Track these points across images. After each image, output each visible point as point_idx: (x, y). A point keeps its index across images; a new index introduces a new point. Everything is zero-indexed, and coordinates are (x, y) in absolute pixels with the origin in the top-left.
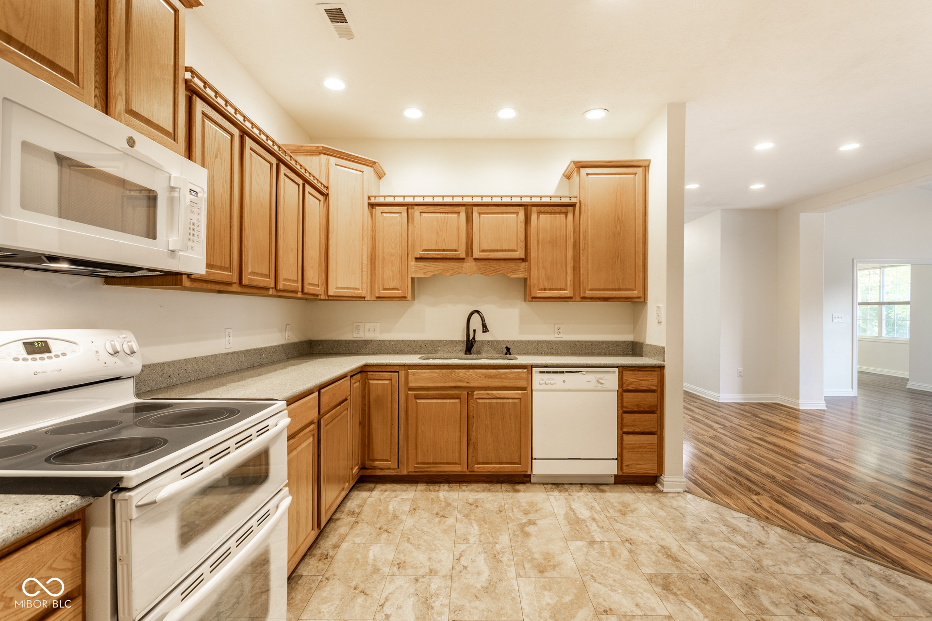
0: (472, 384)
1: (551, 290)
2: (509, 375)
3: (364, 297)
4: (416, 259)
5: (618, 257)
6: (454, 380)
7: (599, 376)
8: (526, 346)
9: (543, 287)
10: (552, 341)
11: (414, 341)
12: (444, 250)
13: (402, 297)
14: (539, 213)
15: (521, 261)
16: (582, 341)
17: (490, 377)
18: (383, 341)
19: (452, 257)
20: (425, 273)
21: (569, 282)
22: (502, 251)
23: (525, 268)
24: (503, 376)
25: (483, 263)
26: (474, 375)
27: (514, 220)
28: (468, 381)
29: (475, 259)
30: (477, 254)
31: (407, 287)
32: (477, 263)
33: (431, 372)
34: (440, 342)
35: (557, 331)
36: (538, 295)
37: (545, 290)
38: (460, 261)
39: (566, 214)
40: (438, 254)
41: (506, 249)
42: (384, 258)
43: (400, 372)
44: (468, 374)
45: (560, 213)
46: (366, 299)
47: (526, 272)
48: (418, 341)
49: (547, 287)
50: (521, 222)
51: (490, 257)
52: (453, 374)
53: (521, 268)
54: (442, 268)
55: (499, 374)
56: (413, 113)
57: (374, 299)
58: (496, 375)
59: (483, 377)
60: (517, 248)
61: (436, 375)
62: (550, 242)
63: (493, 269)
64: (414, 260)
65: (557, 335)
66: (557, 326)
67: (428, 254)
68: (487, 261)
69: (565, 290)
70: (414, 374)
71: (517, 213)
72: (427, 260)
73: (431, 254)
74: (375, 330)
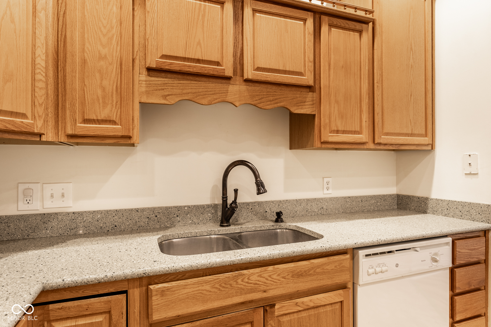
0: (271, 293)
1: (344, 132)
2: (328, 267)
3: (40, 135)
4: (150, 70)
5: (411, 96)
7: (434, 250)
9: (336, 129)
10: (322, 199)
11: (137, 210)
12: (198, 61)
13: (123, 137)
14: (330, 25)
15: (308, 90)
16: (353, 197)
17: (299, 275)
18: (81, 214)
19: (211, 73)
20: (165, 97)
21: (363, 123)
22: (285, 72)
23: (313, 101)
24: (318, 270)
25: (258, 88)
26: (275, 277)
27: (301, 30)
28: (265, 288)
29: (247, 81)
30: (249, 73)
31: (133, 119)
32: (250, 88)
34: (179, 208)
35: (326, 186)
36: (331, 139)
37: (337, 132)
38: (224, 81)
39: (360, 32)
40: (189, 66)
41: (291, 70)
42: (84, 62)
43: (130, 292)
44: (266, 275)
45: (354, 30)
46: (44, 138)
47: (314, 106)
48: (143, 210)
49: (340, 129)
50: (309, 33)
51: (269, 79)
52: (239, 281)
53: (308, 100)
54: (194, 91)
55: (313, 268)
57: (63, 139)
58: (309, 270)
59: (289, 277)
60: (305, 71)
61: (208, 287)
62: (343, 67)
63: (271, 98)
64: (145, 72)
65: (326, 191)
66: (326, 180)
67: (171, 64)
68: (263, 86)
69: (359, 133)
70: (162, 293)
72: (169, 75)
73: (177, 65)
74: (63, 196)
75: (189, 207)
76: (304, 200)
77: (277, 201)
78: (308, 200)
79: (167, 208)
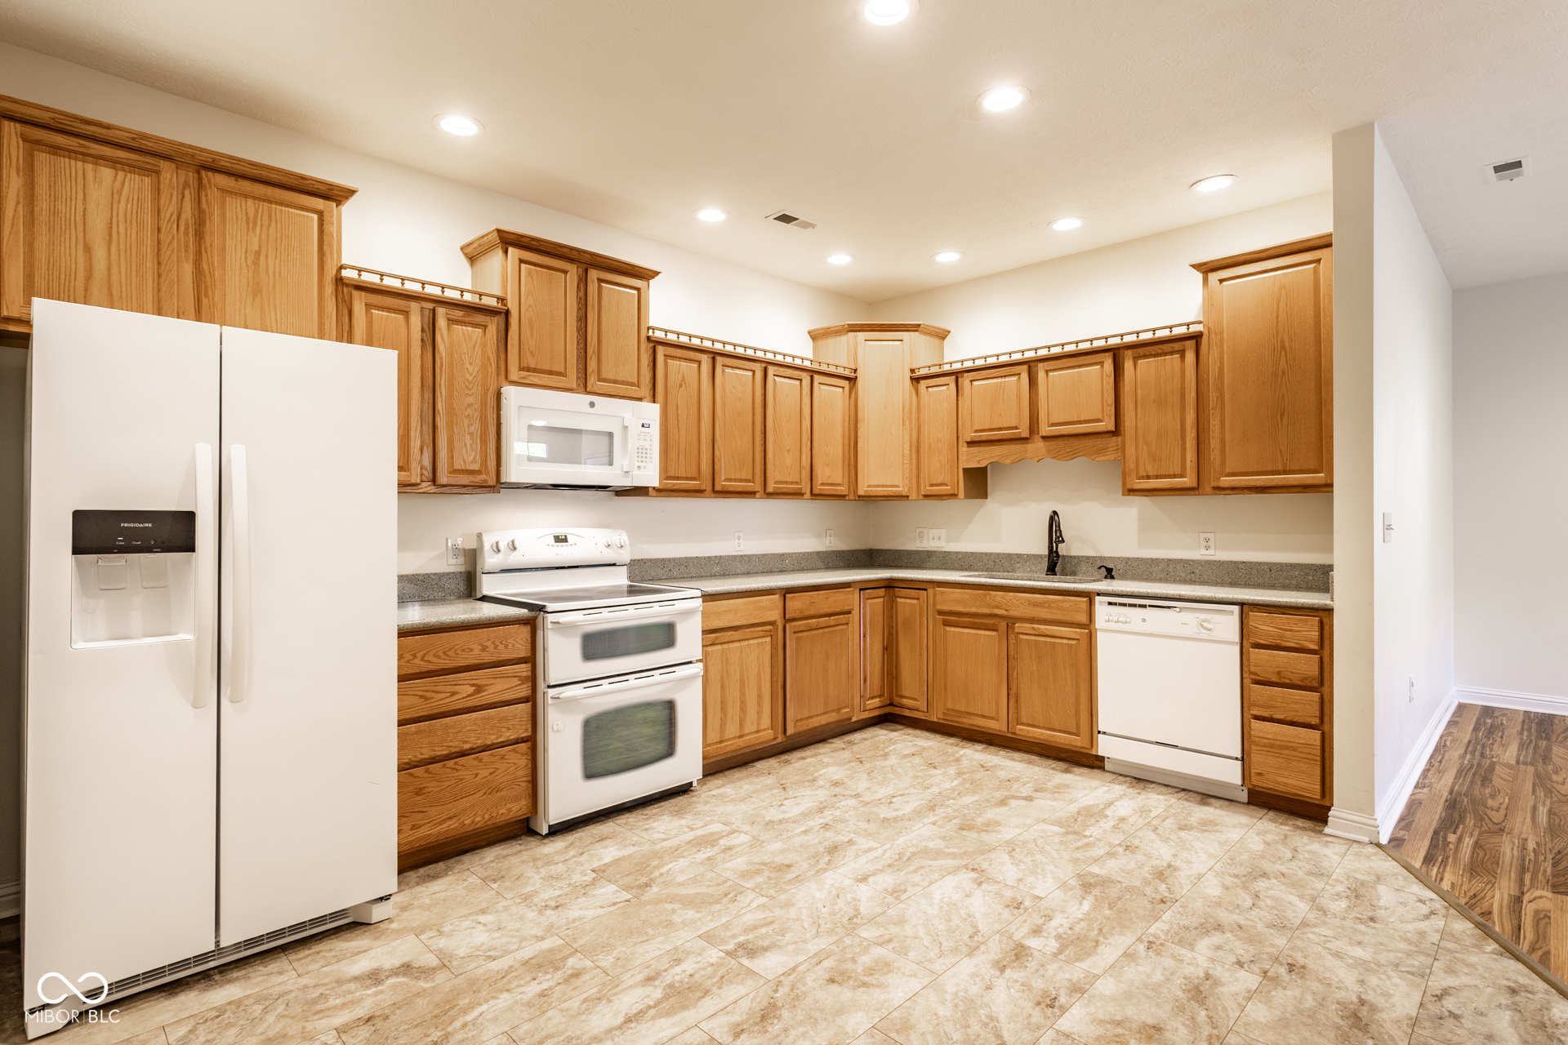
0: (1014, 613)
1: (1157, 477)
2: (1062, 605)
3: (908, 497)
4: (968, 443)
5: (1282, 415)
6: (988, 606)
7: (1203, 616)
8: (1148, 566)
9: (1144, 474)
10: (1193, 561)
11: (986, 554)
12: (1000, 429)
13: (951, 495)
14: (1136, 359)
15: (1111, 435)
16: (1251, 563)
17: (1036, 604)
18: (949, 553)
19: (1010, 437)
20: (979, 462)
21: (1188, 464)
22: (1080, 422)
23: (1117, 445)
24: (1053, 605)
25: (1054, 443)
26: (1014, 601)
27: (1098, 374)
28: (1007, 608)
29: (1044, 438)
30: (1045, 430)
31: (958, 482)
32: (1047, 443)
33: (963, 593)
34: (1019, 556)
35: (1204, 544)
36: (1136, 487)
37: (1148, 477)
38: (1024, 441)
39: (1182, 353)
40: (993, 435)
41: (1086, 418)
42: (930, 445)
43: (928, 590)
44: (1007, 598)
45: (1172, 353)
46: (910, 498)
47: (1120, 451)
48: (991, 554)
49: (1151, 474)
50: (1107, 375)
51: (1062, 433)
52: (988, 598)
53: (1110, 445)
54: (999, 453)
55: (1047, 602)
56: (947, 257)
57: (921, 497)
58: (1044, 603)
59: (1026, 604)
60: (1103, 416)
61: (967, 597)
62: (1154, 401)
63: (1069, 450)
64: (965, 444)
65: (1204, 552)
66: (1203, 536)
67: (980, 436)
68: (1060, 439)
69: (1182, 476)
70: (942, 593)
71: (1101, 363)
72: (982, 444)
73: (984, 435)
74: (939, 539)
75: (1028, 555)
76: (1163, 560)
77: (1125, 558)
78: (1169, 560)
79: (1009, 555)
